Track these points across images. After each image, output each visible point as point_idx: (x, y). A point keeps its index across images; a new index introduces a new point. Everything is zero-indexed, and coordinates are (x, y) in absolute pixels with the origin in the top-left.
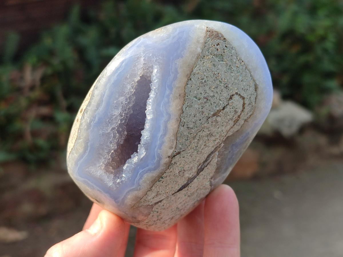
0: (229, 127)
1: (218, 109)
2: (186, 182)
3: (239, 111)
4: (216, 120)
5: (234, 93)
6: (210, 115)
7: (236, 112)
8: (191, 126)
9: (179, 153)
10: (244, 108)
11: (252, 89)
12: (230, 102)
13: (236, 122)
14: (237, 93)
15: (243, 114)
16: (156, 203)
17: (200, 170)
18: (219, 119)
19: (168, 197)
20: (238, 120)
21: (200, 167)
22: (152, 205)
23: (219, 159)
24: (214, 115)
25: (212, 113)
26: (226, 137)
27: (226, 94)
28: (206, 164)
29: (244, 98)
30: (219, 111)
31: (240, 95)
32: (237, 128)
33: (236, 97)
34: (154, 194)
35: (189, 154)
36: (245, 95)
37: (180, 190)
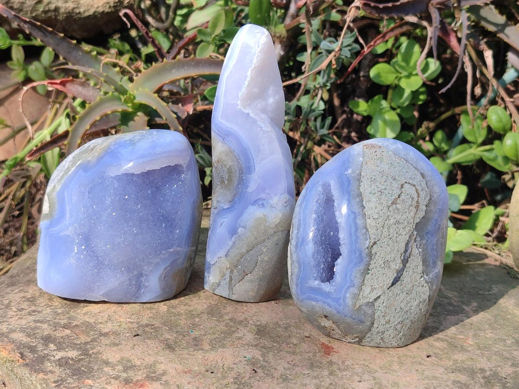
0: (412, 214)
1: (394, 198)
2: (395, 275)
3: (415, 196)
4: (397, 208)
5: (403, 182)
6: (389, 205)
7: (413, 199)
8: (376, 217)
9: (375, 243)
10: (418, 194)
11: (419, 177)
12: (403, 190)
13: (417, 207)
14: (406, 182)
15: (420, 199)
16: (376, 300)
17: (405, 262)
18: (398, 206)
19: (384, 293)
20: (418, 206)
21: (402, 258)
22: (372, 302)
23: (420, 250)
24: (393, 203)
25: (390, 202)
26: (415, 224)
27: (396, 185)
28: (408, 254)
29: (414, 186)
30: (396, 199)
31: (409, 183)
32: (421, 214)
33: (406, 186)
34: (369, 289)
35: (386, 243)
36: (415, 183)
37: (393, 284)
